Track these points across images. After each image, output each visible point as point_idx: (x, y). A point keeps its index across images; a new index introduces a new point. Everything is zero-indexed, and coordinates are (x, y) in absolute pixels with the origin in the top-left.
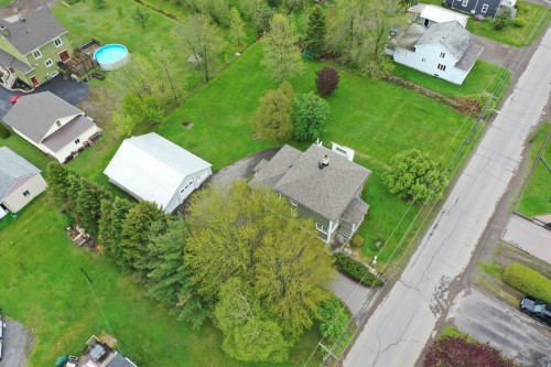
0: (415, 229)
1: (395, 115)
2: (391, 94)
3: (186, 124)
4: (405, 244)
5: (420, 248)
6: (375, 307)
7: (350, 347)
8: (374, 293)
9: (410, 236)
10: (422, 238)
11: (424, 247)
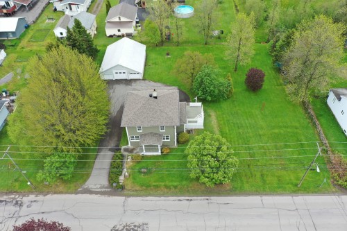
0: (175, 187)
1: (276, 131)
2: (296, 119)
3: (168, 54)
4: (157, 187)
5: (162, 198)
6: (97, 193)
7: (61, 193)
8: (107, 188)
9: (167, 187)
10: (172, 196)
11: (165, 200)
